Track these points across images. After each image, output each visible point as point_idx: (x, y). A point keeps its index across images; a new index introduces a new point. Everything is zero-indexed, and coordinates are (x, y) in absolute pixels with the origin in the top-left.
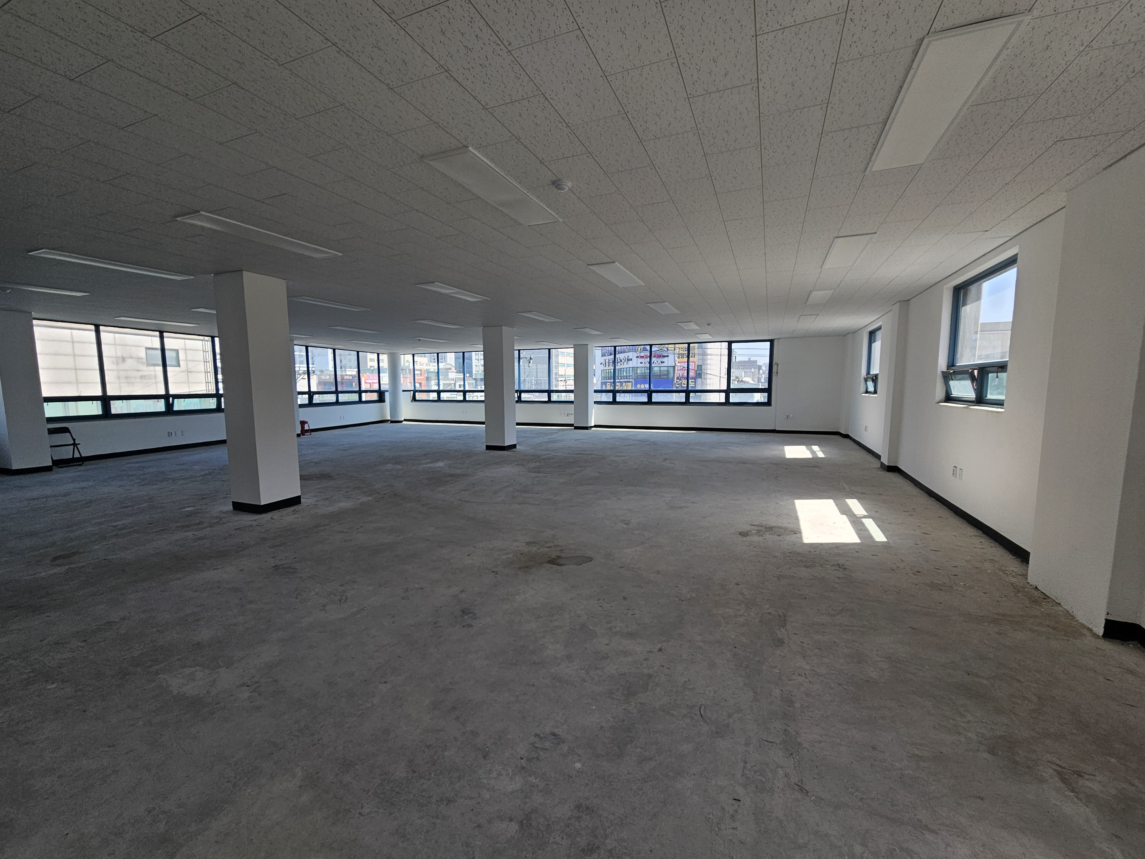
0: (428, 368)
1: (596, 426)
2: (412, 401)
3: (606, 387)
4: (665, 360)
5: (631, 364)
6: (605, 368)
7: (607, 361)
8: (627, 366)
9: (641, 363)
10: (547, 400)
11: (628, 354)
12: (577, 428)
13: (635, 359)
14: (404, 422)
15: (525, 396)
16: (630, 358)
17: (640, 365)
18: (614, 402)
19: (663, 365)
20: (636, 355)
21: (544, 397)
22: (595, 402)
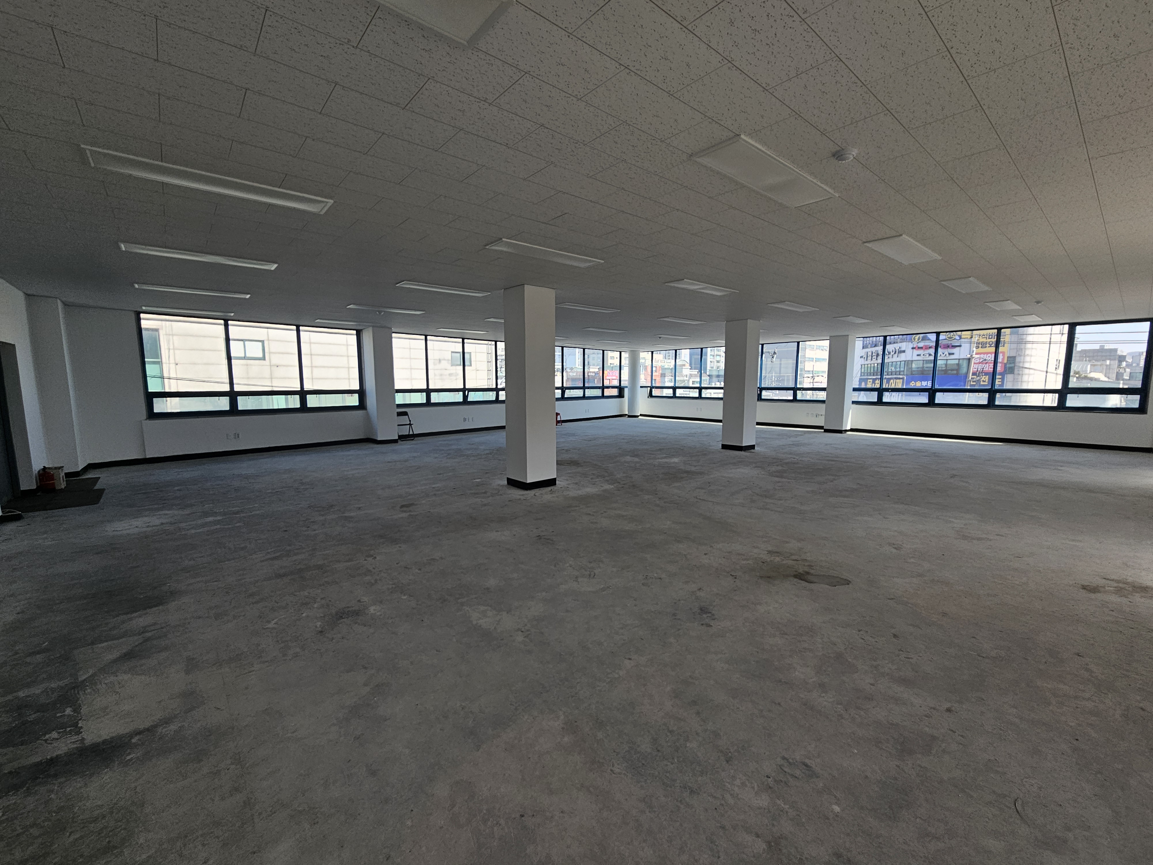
0: (663, 364)
1: (852, 430)
2: (648, 397)
3: (866, 384)
4: (955, 351)
5: (903, 357)
6: (866, 363)
7: (870, 354)
8: (898, 359)
9: (918, 355)
10: (791, 398)
11: (900, 345)
12: (826, 431)
13: (909, 351)
14: (640, 417)
15: (765, 394)
16: (903, 349)
17: (916, 358)
18: (880, 402)
19: (952, 357)
20: (911, 345)
21: (789, 395)
22: (853, 402)
